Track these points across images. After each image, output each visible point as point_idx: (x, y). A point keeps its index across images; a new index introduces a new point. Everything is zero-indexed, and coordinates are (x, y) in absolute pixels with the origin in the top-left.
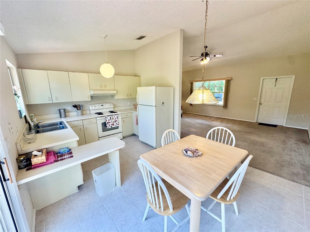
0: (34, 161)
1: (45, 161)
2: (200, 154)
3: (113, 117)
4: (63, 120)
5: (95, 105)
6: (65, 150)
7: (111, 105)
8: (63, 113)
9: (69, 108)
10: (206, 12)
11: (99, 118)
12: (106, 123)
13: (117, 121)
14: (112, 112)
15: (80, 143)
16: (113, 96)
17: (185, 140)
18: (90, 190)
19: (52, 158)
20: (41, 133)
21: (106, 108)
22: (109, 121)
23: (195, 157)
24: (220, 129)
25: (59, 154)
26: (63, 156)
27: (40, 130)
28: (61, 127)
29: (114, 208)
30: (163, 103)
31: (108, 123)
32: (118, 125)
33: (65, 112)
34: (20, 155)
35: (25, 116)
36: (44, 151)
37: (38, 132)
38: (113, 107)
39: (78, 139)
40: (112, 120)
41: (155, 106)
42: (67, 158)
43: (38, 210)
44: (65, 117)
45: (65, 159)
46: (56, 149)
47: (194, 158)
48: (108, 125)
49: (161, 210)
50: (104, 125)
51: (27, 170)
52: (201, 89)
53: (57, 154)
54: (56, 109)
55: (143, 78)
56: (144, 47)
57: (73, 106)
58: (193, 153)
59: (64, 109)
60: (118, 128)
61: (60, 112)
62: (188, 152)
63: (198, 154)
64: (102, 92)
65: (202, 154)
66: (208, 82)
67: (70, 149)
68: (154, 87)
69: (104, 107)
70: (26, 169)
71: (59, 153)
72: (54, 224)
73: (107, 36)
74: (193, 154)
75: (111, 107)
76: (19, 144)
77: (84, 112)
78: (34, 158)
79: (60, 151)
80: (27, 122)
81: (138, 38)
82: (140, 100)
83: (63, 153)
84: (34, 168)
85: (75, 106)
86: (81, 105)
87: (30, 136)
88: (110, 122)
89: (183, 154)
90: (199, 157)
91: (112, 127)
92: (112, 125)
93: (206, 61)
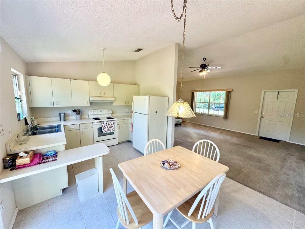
0: (19, 162)
1: (29, 163)
2: (177, 167)
3: (109, 123)
4: (62, 124)
5: (94, 110)
6: (52, 153)
7: (109, 111)
8: (63, 117)
9: (70, 112)
10: (184, 31)
11: (95, 123)
12: (102, 128)
13: (113, 127)
14: (109, 118)
15: (68, 147)
16: (111, 103)
17: (169, 151)
18: (73, 194)
19: (37, 160)
20: (37, 134)
21: (104, 114)
22: (105, 126)
23: (172, 169)
25: (45, 157)
26: (47, 159)
27: (37, 132)
28: (57, 130)
29: (90, 215)
30: (156, 112)
31: (103, 128)
32: (113, 131)
33: (65, 116)
34: (8, 155)
35: (25, 119)
36: (32, 152)
37: (34, 134)
38: (111, 113)
39: (66, 143)
40: (108, 125)
41: (148, 115)
42: (50, 161)
43: (20, 209)
44: (65, 120)
45: (48, 162)
46: (43, 152)
47: (170, 170)
48: (103, 130)
49: (127, 222)
50: (100, 130)
51: (11, 170)
52: (179, 102)
53: (43, 156)
54: (57, 113)
55: (141, 87)
57: (73, 111)
58: (171, 166)
59: (65, 113)
60: (114, 134)
61: (60, 116)
62: (166, 164)
63: (174, 167)
64: (100, 99)
65: (179, 167)
66: (209, 92)
67: (57, 151)
68: (147, 97)
69: (102, 113)
71: (46, 155)
72: (31, 225)
73: (106, 48)
74: (169, 167)
75: (109, 113)
76: (8, 144)
77: (83, 117)
78: (19, 159)
79: (47, 154)
80: (27, 123)
81: (135, 50)
82: (135, 109)
83: (48, 156)
84: (17, 169)
85: (75, 111)
86: (80, 110)
87: (23, 138)
88: (106, 128)
89: (161, 166)
90: (176, 170)
91: (107, 132)
92: (107, 130)
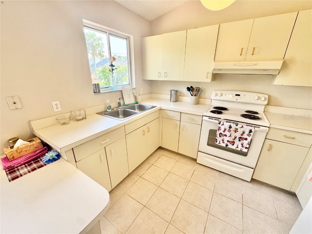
3: (237, 127)
6: (50, 157)
7: (260, 98)
9: (185, 91)
11: (207, 118)
12: (218, 133)
13: (246, 139)
21: (243, 103)
22: (224, 131)
31: (221, 134)
32: (245, 150)
38: (266, 103)
40: (233, 132)
48: (219, 139)
50: (212, 133)
57: (188, 88)
60: (244, 156)
61: (171, 94)
75: (259, 102)
77: (202, 100)
86: (201, 88)
88: (226, 135)
91: (227, 145)
92: (228, 141)
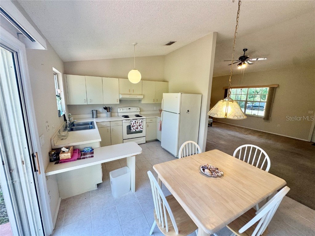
0: (62, 156)
1: (70, 158)
2: (219, 174)
3: (138, 121)
4: (95, 120)
5: (123, 108)
6: (89, 150)
7: (137, 109)
8: (95, 114)
9: (101, 109)
10: (238, 13)
11: (125, 121)
12: (131, 126)
13: (141, 125)
14: (138, 116)
15: (102, 144)
16: (140, 100)
17: (206, 155)
18: (107, 190)
19: (76, 156)
20: (74, 131)
21: (132, 112)
22: (133, 124)
23: (214, 177)
24: (251, 147)
25: (83, 153)
26: (85, 155)
27: (74, 128)
28: (91, 127)
29: (124, 213)
30: (188, 111)
31: (132, 126)
32: (142, 130)
33: (97, 113)
34: (53, 150)
35: (64, 115)
36: (71, 148)
37: (72, 130)
38: (140, 111)
39: (100, 140)
40: (136, 123)
41: (179, 114)
42: (88, 157)
43: (63, 199)
44: (97, 117)
45: (86, 158)
46: (81, 148)
47: (212, 178)
48: (132, 129)
49: (166, 229)
50: (129, 127)
51: (55, 164)
52: (225, 101)
53: (81, 152)
54: (89, 110)
55: (171, 84)
56: (174, 52)
57: (104, 108)
58: (212, 172)
59: (97, 111)
60: (142, 132)
61: (93, 112)
62: (206, 170)
63: (217, 175)
64: (130, 96)
65: (222, 175)
67: (93, 148)
68: (179, 94)
69: (131, 110)
70: (55, 162)
71: (83, 151)
72: (72, 215)
73: (137, 43)
74: (211, 174)
75: (138, 111)
76: (53, 139)
77: (113, 114)
78: (62, 154)
79: (84, 150)
80: (65, 120)
81: (167, 43)
82: (165, 107)
83: (86, 152)
84: (61, 163)
85: (105, 108)
86: (110, 107)
87: (63, 134)
88: (134, 126)
89: (200, 171)
90: (218, 178)
91: (136, 130)
92: (136, 128)
93: (244, 66)
